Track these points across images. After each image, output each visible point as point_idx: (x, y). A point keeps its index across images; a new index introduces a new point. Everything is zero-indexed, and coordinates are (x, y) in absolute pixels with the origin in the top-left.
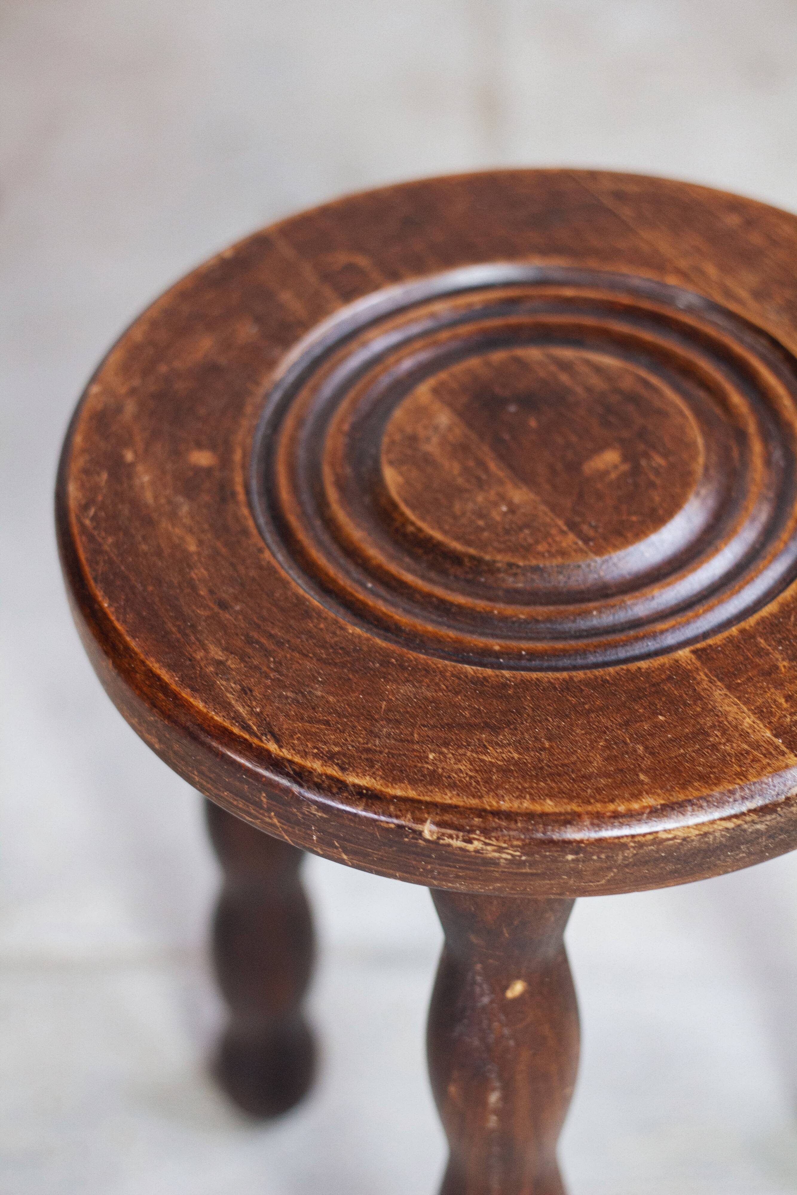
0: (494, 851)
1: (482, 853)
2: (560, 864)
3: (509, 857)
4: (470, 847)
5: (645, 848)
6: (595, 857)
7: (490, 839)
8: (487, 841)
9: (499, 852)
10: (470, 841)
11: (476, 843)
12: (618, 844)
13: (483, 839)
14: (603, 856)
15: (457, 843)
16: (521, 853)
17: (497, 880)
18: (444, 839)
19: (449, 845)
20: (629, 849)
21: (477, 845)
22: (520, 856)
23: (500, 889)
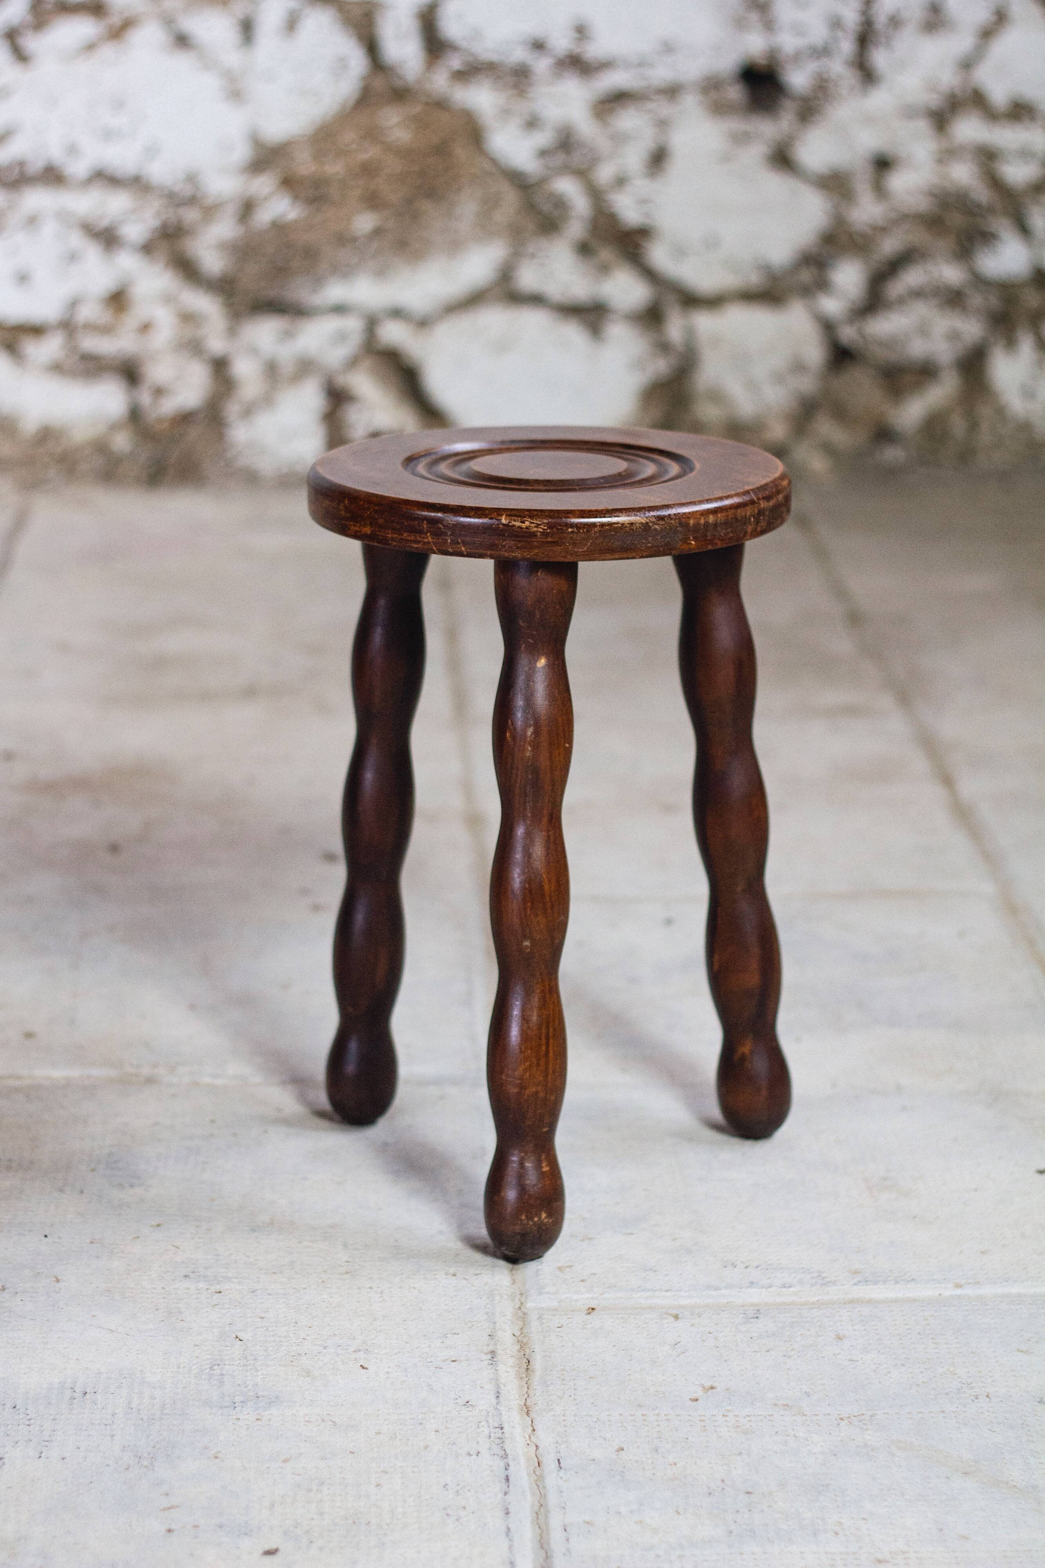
0: (535, 527)
1: (529, 529)
2: (565, 535)
3: (542, 530)
4: (524, 525)
5: (605, 527)
6: (581, 531)
7: (533, 520)
8: (532, 521)
9: (537, 528)
10: (523, 522)
11: (526, 522)
12: (594, 525)
13: (530, 520)
14: (585, 530)
15: (518, 524)
16: (548, 527)
17: (537, 547)
18: (511, 523)
19: (514, 526)
20: (597, 527)
21: (527, 523)
22: (547, 529)
23: (536, 554)
